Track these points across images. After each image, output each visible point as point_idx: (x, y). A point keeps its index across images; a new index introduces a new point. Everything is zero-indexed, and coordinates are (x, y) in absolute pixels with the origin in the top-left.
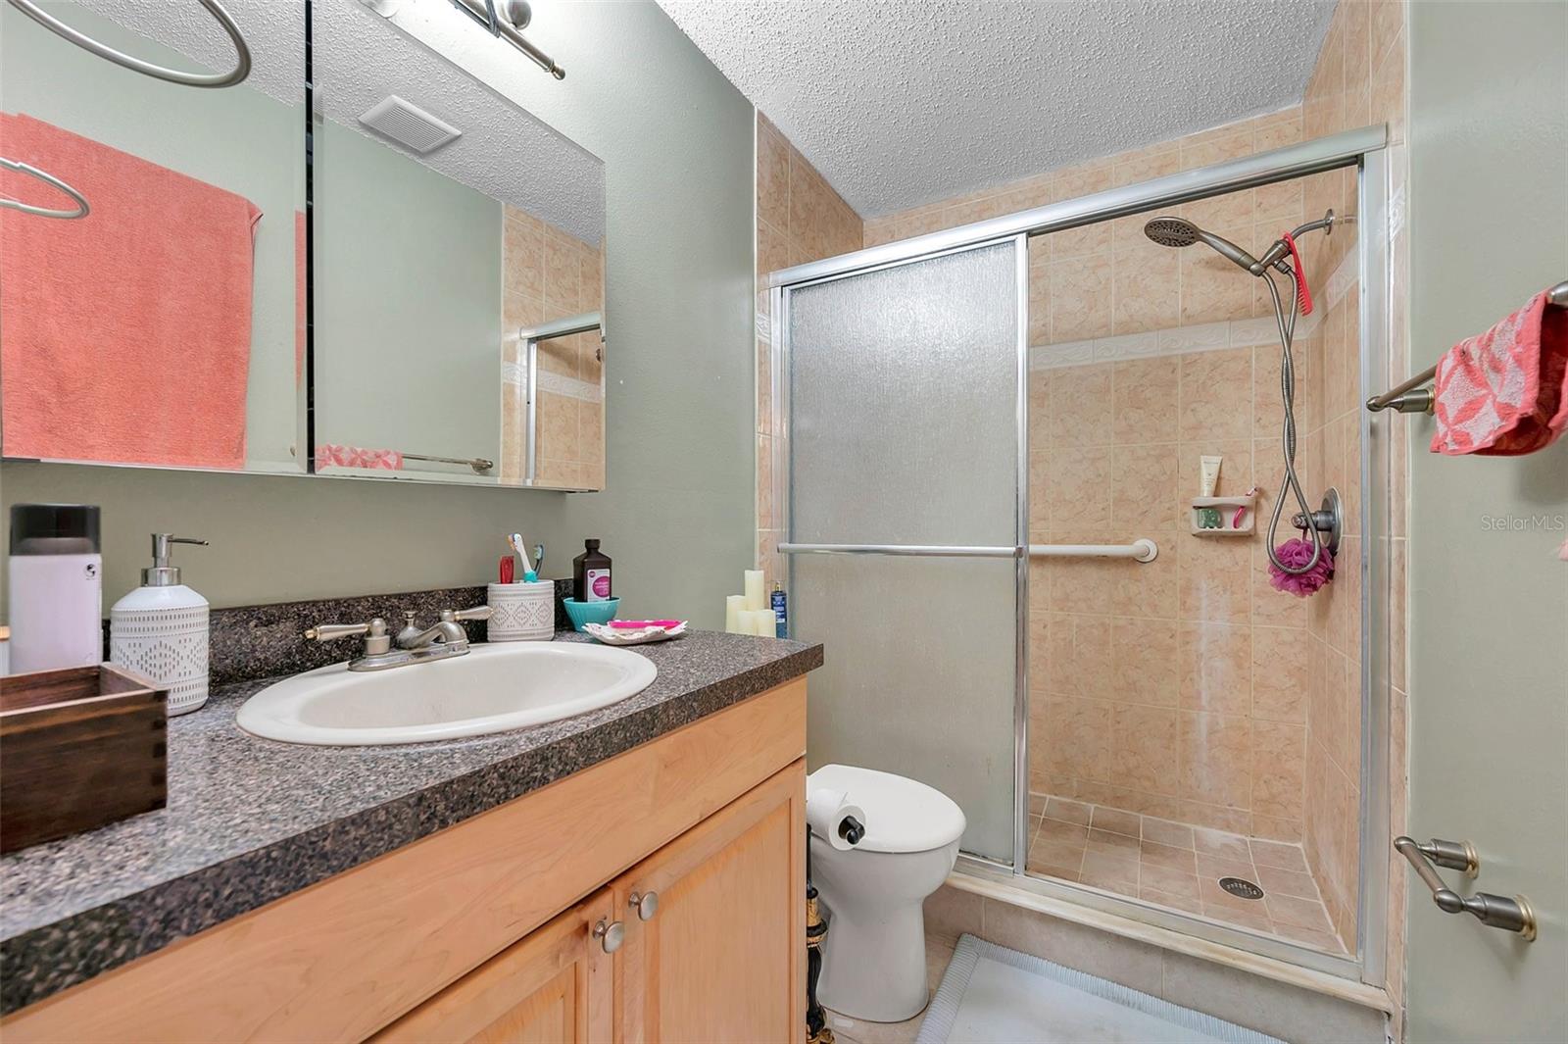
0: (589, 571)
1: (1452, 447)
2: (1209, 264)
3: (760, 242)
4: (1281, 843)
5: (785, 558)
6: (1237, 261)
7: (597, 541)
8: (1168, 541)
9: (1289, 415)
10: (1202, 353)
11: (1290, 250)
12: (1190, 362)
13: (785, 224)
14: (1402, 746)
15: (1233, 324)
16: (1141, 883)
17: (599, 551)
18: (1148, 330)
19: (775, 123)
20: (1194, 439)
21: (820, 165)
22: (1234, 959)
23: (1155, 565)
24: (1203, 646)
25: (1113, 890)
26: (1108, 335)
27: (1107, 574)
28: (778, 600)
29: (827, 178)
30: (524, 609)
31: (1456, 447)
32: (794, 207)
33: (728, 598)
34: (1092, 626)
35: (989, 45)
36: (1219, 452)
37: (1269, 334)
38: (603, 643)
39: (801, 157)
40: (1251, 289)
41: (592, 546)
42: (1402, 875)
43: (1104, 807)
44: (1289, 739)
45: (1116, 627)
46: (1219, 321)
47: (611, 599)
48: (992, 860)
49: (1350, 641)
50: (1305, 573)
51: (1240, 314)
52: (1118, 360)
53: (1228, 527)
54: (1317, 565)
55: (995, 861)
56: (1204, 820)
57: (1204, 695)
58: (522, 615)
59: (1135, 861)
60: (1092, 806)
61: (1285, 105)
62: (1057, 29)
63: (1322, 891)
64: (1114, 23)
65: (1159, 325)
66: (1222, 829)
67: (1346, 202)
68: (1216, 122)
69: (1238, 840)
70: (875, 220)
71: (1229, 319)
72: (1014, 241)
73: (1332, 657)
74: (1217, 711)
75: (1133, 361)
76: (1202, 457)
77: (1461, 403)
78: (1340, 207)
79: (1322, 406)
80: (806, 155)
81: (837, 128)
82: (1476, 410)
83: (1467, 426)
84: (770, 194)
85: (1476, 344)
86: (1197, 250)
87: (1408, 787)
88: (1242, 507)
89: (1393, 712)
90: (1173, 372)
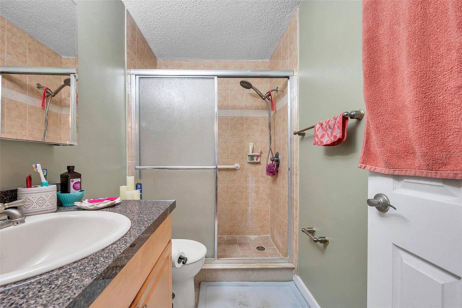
0: (71, 180)
1: (319, 144)
2: (251, 95)
3: (128, 57)
4: (265, 236)
5: (138, 171)
6: (260, 95)
7: (74, 167)
8: (242, 164)
9: (270, 134)
10: (249, 117)
11: (270, 95)
12: (247, 118)
13: (135, 53)
14: (297, 209)
15: (256, 110)
16: (241, 253)
17: (75, 171)
18: (238, 109)
19: (132, 16)
20: (248, 138)
21: (146, 36)
22: (266, 266)
23: (239, 170)
24: (250, 190)
25: (235, 257)
26: (228, 109)
27: (229, 173)
28: (138, 186)
29: (147, 41)
30: (42, 199)
31: (320, 144)
32: (138, 48)
33: (120, 187)
34: (225, 187)
35: (207, 18)
36: (253, 142)
37: (266, 114)
38: (84, 210)
39: (140, 31)
40: (259, 102)
41: (70, 169)
42: (297, 237)
43: (228, 236)
44: (266, 211)
45: (231, 187)
46: (253, 109)
47: (81, 191)
48: (209, 258)
49: (282, 187)
50: (273, 171)
51: (257, 108)
52: (231, 116)
53: (255, 161)
54: (275, 170)
55: (210, 258)
56: (250, 234)
57: (250, 203)
58: (41, 202)
59: (238, 248)
60: (225, 236)
61: (266, 60)
62: (224, 21)
63: (275, 245)
64: (238, 25)
65: (241, 108)
66: (254, 235)
67: (282, 86)
68: (253, 59)
69: (257, 237)
70: (161, 60)
71: (255, 109)
72: (214, 78)
73: (277, 190)
74: (253, 206)
75: (234, 117)
76: (250, 143)
77: (321, 135)
78: (280, 87)
79: (275, 132)
80: (142, 31)
81: (155, 26)
82: (324, 136)
83: (322, 140)
84: (131, 41)
85: (324, 122)
86: (252, 91)
87: (298, 218)
88: (258, 156)
89: (294, 201)
90: (243, 121)
